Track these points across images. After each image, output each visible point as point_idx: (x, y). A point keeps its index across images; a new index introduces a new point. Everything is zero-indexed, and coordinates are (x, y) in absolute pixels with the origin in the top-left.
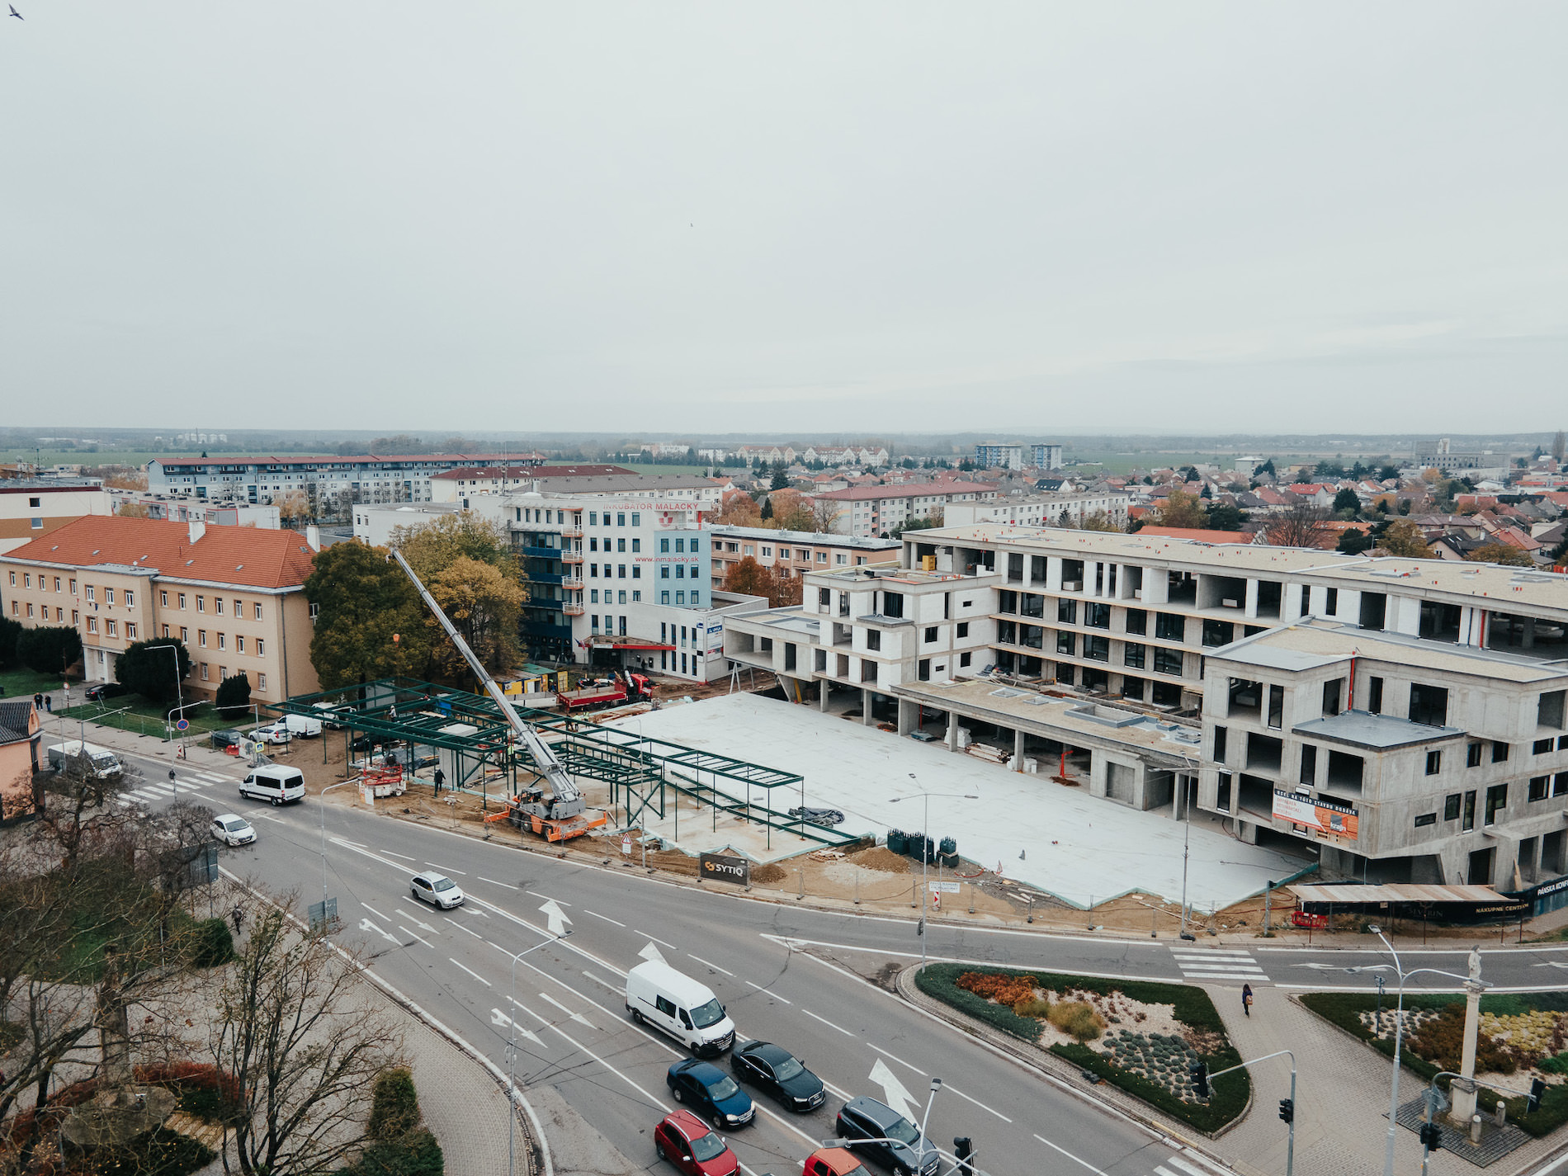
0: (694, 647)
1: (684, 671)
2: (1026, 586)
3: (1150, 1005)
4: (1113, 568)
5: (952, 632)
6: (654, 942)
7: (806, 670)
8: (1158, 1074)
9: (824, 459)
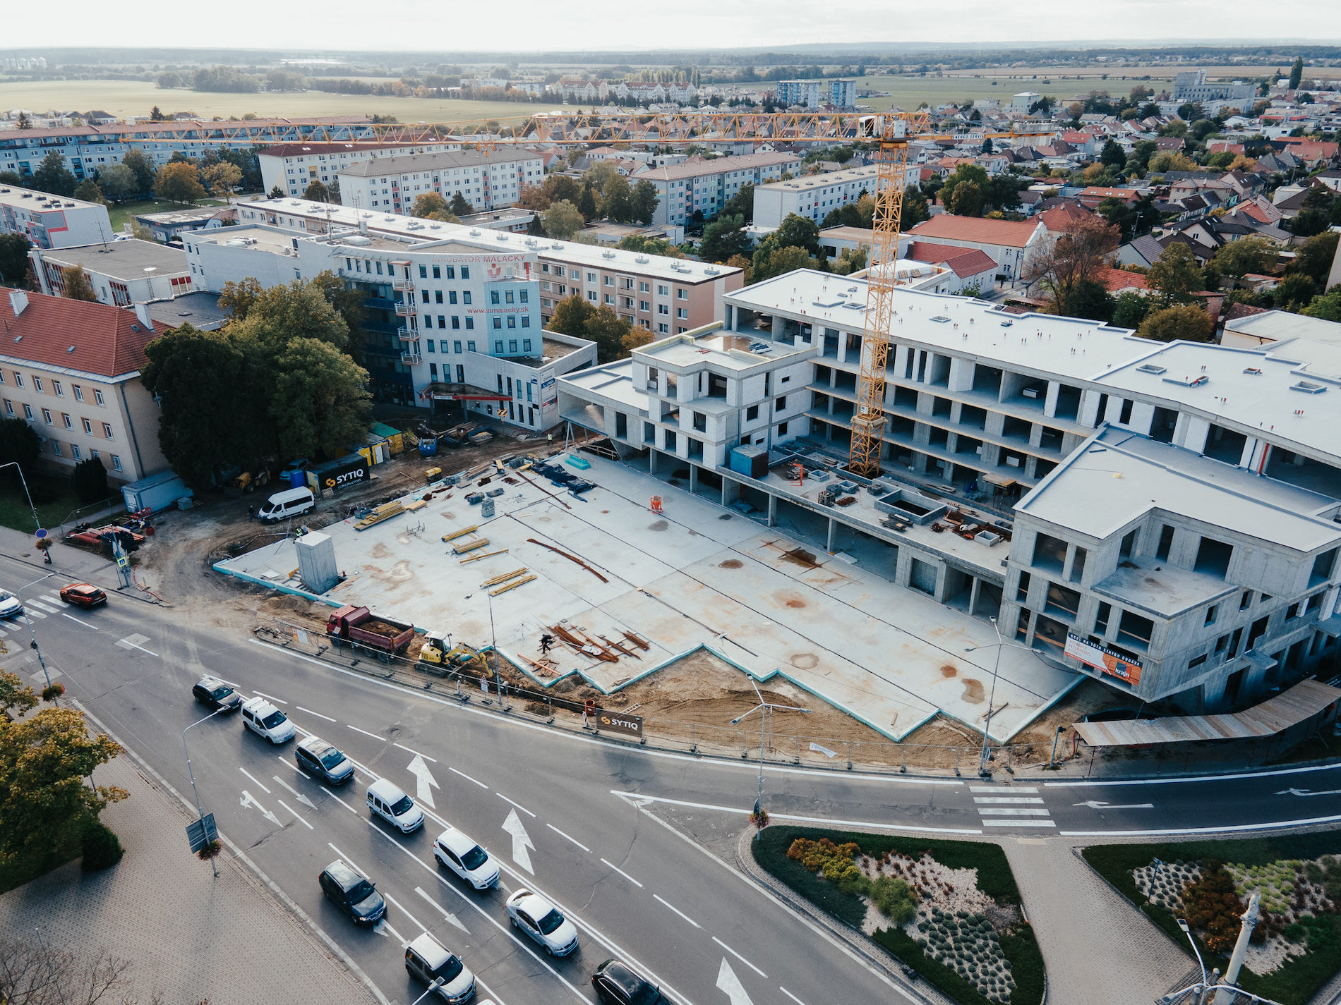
0: (529, 400)
1: (522, 420)
2: (839, 363)
3: (956, 870)
4: (924, 355)
5: (771, 408)
6: (518, 811)
7: (636, 438)
8: (966, 965)
9: (635, 95)
